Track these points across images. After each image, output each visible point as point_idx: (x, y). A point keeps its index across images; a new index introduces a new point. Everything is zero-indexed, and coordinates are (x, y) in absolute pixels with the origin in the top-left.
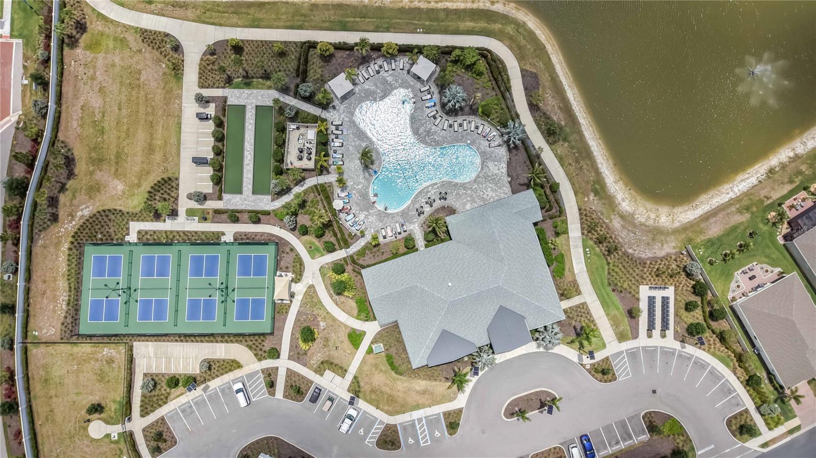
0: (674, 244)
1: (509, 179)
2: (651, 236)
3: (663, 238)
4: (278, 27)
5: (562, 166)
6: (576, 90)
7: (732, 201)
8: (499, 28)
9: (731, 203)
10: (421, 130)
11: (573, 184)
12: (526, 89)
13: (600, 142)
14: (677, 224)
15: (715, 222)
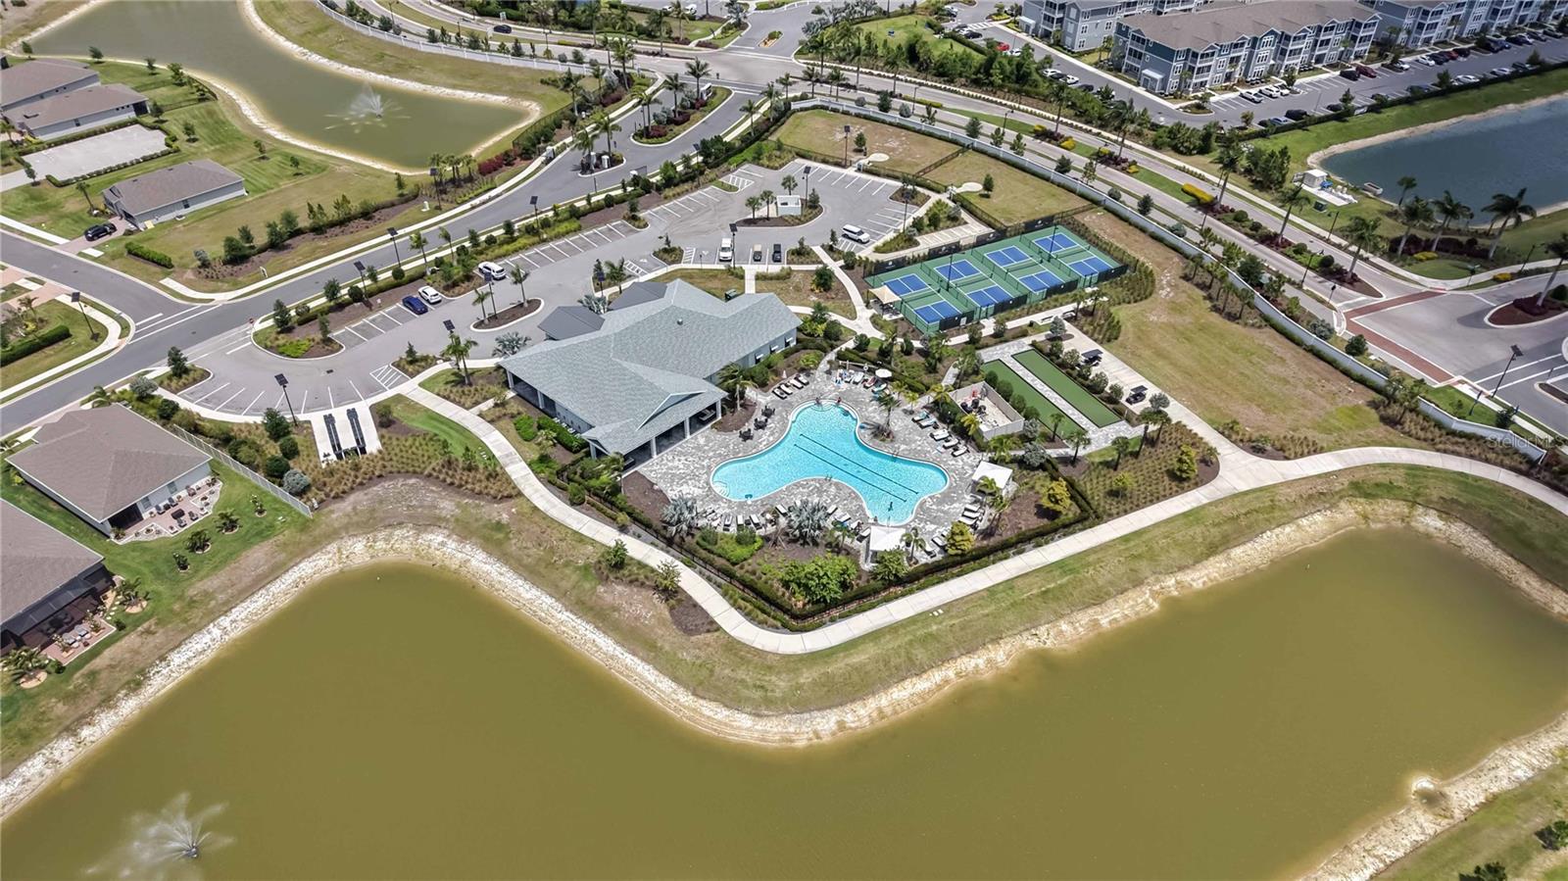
0: (334, 516)
1: (656, 487)
2: (379, 514)
3: (355, 519)
4: (1156, 525)
5: (575, 532)
6: (597, 659)
7: (225, 609)
8: (802, 673)
9: (226, 608)
10: (833, 489)
11: (545, 517)
12: (695, 605)
13: (516, 605)
14: (333, 547)
15: (256, 568)
